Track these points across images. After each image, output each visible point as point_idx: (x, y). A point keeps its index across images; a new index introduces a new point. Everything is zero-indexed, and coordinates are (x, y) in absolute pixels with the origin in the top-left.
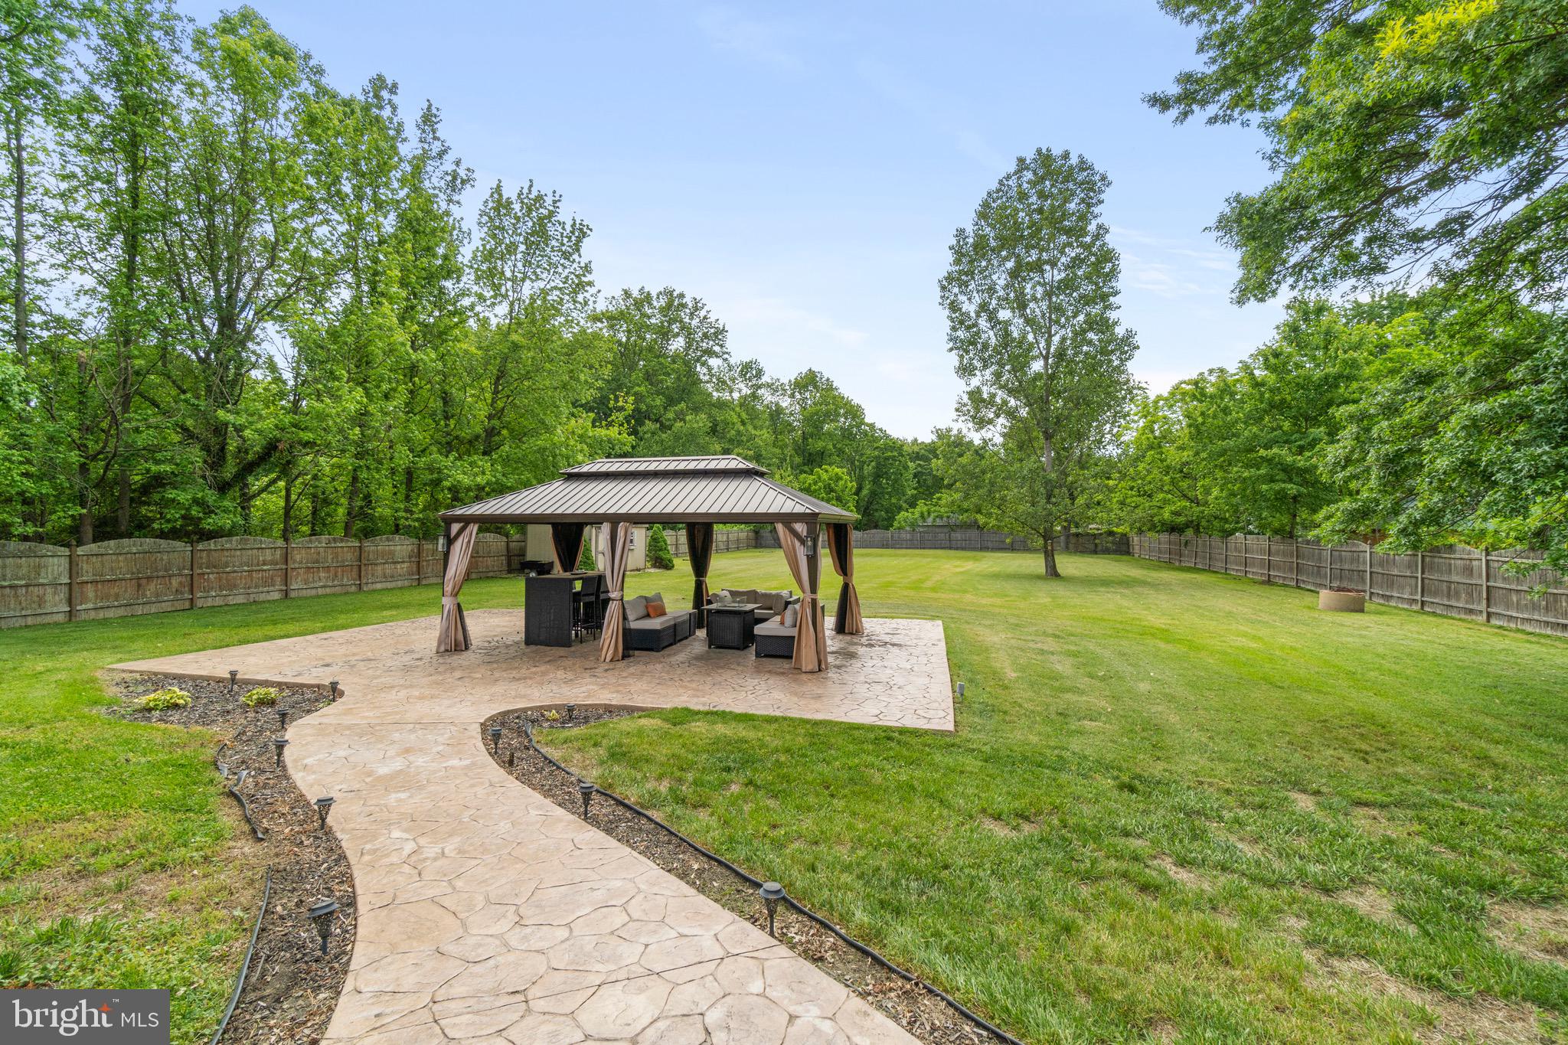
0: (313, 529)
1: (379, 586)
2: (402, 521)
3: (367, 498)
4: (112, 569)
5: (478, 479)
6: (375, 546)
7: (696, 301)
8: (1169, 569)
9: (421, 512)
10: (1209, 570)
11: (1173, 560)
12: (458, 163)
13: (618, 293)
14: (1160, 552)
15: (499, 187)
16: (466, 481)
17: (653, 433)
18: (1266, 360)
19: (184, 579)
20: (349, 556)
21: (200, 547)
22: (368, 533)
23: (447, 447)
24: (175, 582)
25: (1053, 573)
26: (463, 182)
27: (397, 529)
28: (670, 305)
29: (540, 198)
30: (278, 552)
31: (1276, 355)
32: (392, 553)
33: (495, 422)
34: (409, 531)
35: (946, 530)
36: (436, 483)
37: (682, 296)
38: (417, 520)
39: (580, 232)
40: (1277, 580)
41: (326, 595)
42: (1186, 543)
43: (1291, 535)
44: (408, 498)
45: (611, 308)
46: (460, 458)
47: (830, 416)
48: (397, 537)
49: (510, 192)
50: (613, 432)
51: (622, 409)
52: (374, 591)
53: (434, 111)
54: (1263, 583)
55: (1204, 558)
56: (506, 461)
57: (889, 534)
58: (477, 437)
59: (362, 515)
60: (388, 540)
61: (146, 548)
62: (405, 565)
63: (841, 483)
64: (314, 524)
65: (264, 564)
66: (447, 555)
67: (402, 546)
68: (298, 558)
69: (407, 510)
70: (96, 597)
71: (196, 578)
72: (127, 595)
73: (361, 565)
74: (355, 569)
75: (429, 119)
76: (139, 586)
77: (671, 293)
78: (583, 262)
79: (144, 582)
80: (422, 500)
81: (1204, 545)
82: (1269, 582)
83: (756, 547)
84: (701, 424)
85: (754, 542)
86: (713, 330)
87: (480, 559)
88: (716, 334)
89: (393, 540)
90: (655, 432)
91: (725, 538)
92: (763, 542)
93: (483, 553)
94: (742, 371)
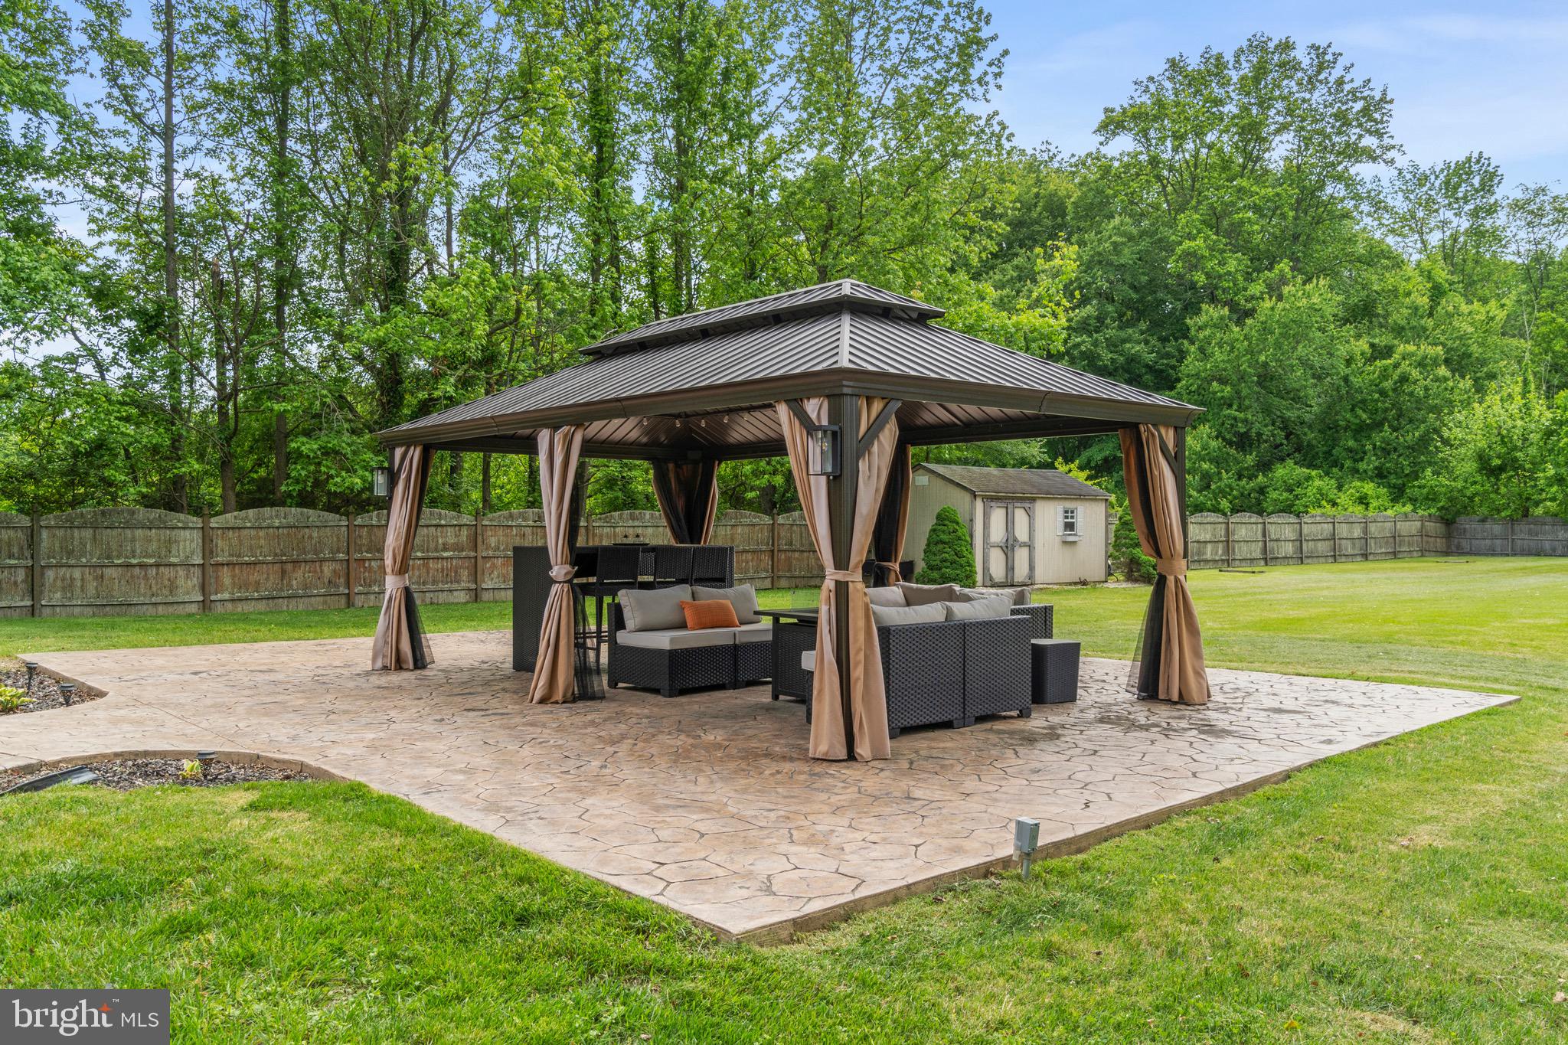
4: (251, 548)
7: (1318, 52)
13: (1160, 68)
19: (338, 566)
21: (359, 521)
24: (327, 569)
30: (465, 532)
37: (1284, 46)
61: (291, 520)
65: (445, 549)
68: (493, 541)
70: (234, 584)
71: (353, 565)
72: (269, 585)
76: (283, 572)
77: (1263, 45)
79: (289, 567)
83: (1447, 553)
84: (1316, 300)
85: (1440, 543)
86: (1358, 106)
87: (797, 555)
88: (1365, 111)
89: (641, 518)
90: (1221, 325)
91: (1357, 532)
92: (1465, 544)
93: (802, 545)
94: (1447, 183)
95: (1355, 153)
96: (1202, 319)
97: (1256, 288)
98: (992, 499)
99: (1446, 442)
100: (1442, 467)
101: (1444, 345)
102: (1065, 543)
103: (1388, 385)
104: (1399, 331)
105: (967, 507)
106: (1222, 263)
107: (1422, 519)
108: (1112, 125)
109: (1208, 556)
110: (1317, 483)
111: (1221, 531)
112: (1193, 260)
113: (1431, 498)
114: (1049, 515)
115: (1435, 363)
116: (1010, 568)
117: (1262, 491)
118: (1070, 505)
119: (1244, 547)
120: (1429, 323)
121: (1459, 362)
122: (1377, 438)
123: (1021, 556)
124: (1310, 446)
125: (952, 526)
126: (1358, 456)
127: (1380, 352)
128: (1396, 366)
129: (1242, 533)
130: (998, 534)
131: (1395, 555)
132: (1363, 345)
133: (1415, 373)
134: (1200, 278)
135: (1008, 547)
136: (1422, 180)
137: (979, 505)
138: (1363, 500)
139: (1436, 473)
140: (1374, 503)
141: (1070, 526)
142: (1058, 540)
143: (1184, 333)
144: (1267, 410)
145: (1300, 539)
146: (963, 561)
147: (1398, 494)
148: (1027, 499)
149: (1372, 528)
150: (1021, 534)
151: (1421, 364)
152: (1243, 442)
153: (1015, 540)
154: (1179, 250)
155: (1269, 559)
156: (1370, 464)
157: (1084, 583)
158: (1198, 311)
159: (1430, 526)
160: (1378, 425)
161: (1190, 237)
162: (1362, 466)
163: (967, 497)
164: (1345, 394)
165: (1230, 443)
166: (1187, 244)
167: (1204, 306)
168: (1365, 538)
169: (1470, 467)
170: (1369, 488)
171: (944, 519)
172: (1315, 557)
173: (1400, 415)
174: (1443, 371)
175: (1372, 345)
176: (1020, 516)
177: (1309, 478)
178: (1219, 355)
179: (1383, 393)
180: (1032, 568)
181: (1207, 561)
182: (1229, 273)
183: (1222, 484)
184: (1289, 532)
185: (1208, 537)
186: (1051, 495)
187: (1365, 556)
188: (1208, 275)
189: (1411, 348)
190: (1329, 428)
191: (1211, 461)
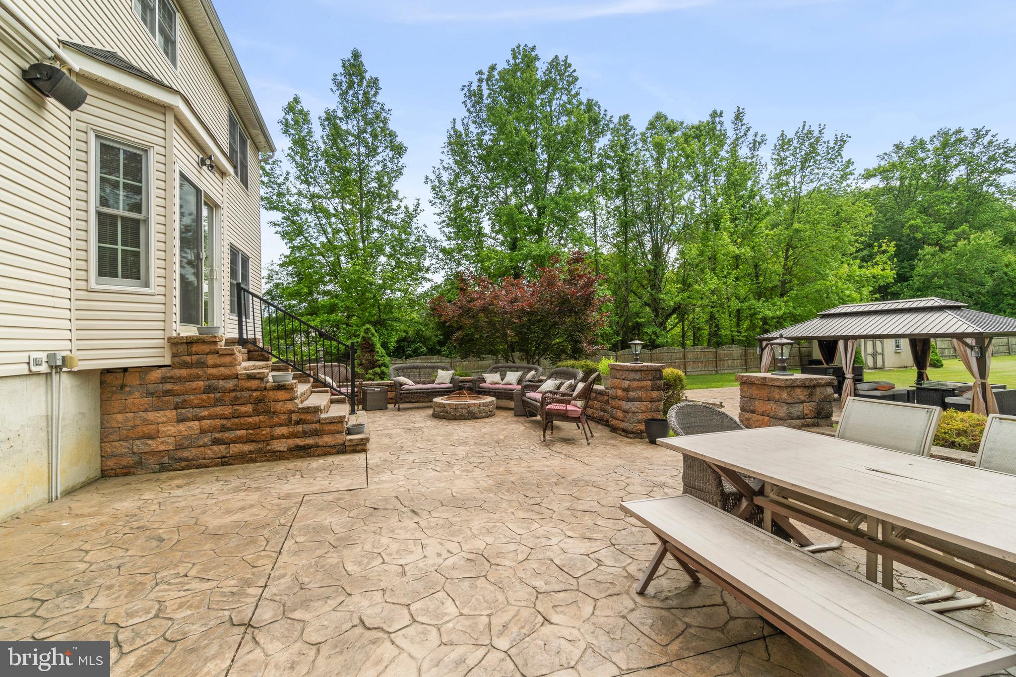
0: (694, 343)
1: (726, 371)
2: (736, 337)
3: (717, 326)
5: (778, 313)
6: (723, 351)
7: (977, 131)
9: (746, 331)
12: (756, 135)
13: (890, 149)
15: (782, 135)
16: (769, 314)
17: (933, 255)
20: (711, 356)
22: (719, 344)
23: (759, 296)
26: (760, 143)
27: (733, 342)
28: (945, 145)
29: (810, 132)
30: (681, 354)
32: (731, 354)
33: (788, 277)
34: (740, 343)
36: (752, 315)
37: (959, 132)
38: (744, 336)
39: (841, 142)
41: (702, 375)
44: (738, 325)
45: (883, 163)
46: (767, 301)
48: (734, 346)
49: (790, 134)
50: (877, 271)
51: (884, 252)
52: (724, 374)
53: (741, 110)
56: (794, 300)
58: (776, 286)
59: (716, 334)
60: (729, 347)
62: (739, 361)
64: (694, 340)
65: (676, 359)
66: (761, 355)
67: (736, 351)
68: (689, 356)
69: (738, 331)
73: (717, 361)
74: (714, 362)
75: (739, 117)
77: (946, 134)
78: (845, 159)
80: (745, 324)
84: (988, 240)
86: (1001, 151)
89: (732, 347)
95: (1000, 172)
96: (925, 252)
97: (951, 237)
102: (896, 352)
106: (930, 228)
108: (868, 175)
109: (946, 354)
112: (914, 228)
114: (889, 343)
116: (875, 362)
118: (897, 338)
123: (879, 358)
130: (870, 350)
134: (919, 235)
135: (874, 355)
137: (862, 341)
141: (898, 346)
142: (893, 351)
143: (915, 257)
150: (879, 350)
153: (877, 352)
154: (907, 225)
157: (906, 367)
158: (922, 249)
161: (913, 219)
166: (912, 222)
167: (925, 247)
176: (878, 343)
180: (883, 362)
182: (934, 232)
185: (946, 346)
188: (923, 234)
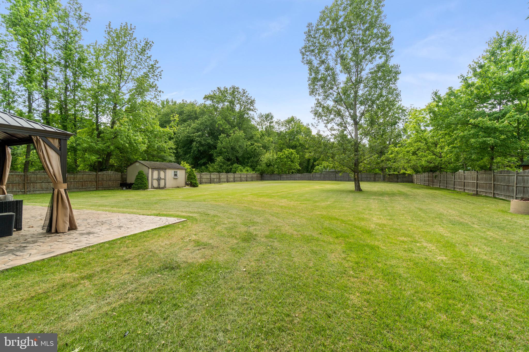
7: (244, 90)
8: (427, 188)
10: (446, 189)
11: (430, 184)
13: (216, 89)
14: (424, 181)
18: (475, 70)
25: (358, 189)
31: (481, 67)
35: (334, 173)
37: (238, 88)
40: (482, 193)
42: (436, 177)
43: (490, 169)
47: (298, 132)
54: (474, 195)
55: (444, 183)
57: (311, 175)
63: (293, 155)
77: (234, 87)
81: (444, 177)
82: (477, 194)
83: (261, 180)
84: (241, 134)
85: (260, 178)
86: (250, 101)
87: (105, 182)
88: (251, 102)
90: (224, 138)
91: (245, 176)
92: (264, 178)
93: (106, 179)
94: (266, 117)
95: (249, 109)
96: (221, 136)
97: (231, 132)
98: (154, 169)
99: (261, 160)
100: (260, 165)
101: (262, 144)
102: (174, 179)
103: (253, 150)
104: (256, 141)
105: (147, 170)
106: (226, 126)
107: (257, 174)
108: (206, 98)
110: (240, 167)
111: (218, 176)
112: (220, 125)
113: (259, 170)
114: (170, 173)
115: (260, 147)
116: (159, 184)
117: (231, 169)
118: (176, 170)
119: (223, 179)
120: (260, 140)
121: (265, 147)
122: (251, 160)
123: (162, 181)
124: (241, 161)
125: (141, 175)
126: (248, 163)
127: (252, 144)
128: (254, 147)
129: (222, 176)
130: (155, 177)
131: (252, 180)
132: (249, 143)
133: (257, 148)
134: (221, 129)
135: (159, 180)
136: (262, 116)
137: (150, 170)
138: (247, 171)
139: (260, 166)
140: (249, 171)
141: (176, 175)
142: (172, 178)
143: (218, 139)
144: (233, 154)
145: (234, 178)
146: (144, 183)
147: (254, 170)
148: (164, 169)
149: (248, 175)
150: (162, 176)
151: (258, 147)
152: (228, 160)
153: (161, 178)
154: (217, 123)
155: (228, 181)
156: (249, 164)
157: (179, 187)
158: (220, 135)
159: (258, 175)
160: (251, 157)
161: (220, 121)
162: (248, 165)
163: (147, 168)
164: (246, 152)
165: (226, 160)
166: (219, 122)
167: (222, 134)
168: (247, 178)
169: (265, 165)
170: (249, 168)
171: (140, 173)
172: (237, 181)
173: (255, 156)
174: (261, 148)
175: (251, 143)
176: (162, 173)
177: (239, 166)
178: (224, 143)
179: (252, 152)
180: (165, 184)
181: (215, 182)
182: (227, 128)
183: (224, 168)
184: (232, 176)
186: (170, 168)
187: (247, 181)
189: (257, 144)
190: (244, 158)
191: (222, 163)
